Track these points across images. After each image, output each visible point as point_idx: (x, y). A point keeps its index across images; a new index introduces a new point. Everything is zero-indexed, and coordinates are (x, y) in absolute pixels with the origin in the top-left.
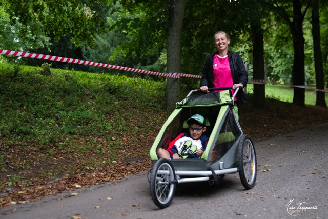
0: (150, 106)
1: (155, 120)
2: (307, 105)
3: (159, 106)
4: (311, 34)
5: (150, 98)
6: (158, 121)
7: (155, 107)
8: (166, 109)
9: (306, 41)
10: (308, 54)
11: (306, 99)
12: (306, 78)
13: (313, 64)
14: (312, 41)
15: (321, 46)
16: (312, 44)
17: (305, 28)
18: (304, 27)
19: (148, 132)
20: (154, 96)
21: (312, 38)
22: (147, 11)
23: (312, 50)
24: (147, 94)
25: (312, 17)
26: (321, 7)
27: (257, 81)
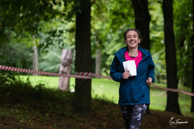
2: (153, 111)
4: (161, 9)
9: (153, 19)
11: (152, 101)
13: (163, 50)
14: (163, 19)
15: (175, 27)
16: (163, 24)
17: (152, 1)
21: (162, 15)
23: (163, 33)
27: (81, 73)
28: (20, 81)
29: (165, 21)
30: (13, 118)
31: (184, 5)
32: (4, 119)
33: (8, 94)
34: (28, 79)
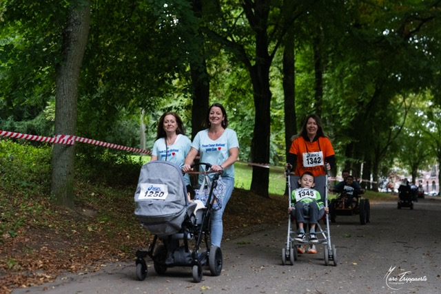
0: (24, 187)
1: (30, 210)
2: (272, 195)
3: (39, 187)
4: (281, 85)
5: (23, 173)
6: (35, 211)
7: (32, 189)
8: (49, 193)
9: (273, 96)
10: (275, 116)
11: (270, 185)
12: (272, 153)
13: (283, 131)
14: (283, 97)
15: (296, 105)
16: (283, 101)
17: (273, 76)
18: (271, 74)
19: (18, 229)
20: (31, 171)
21: (282, 92)
22: (27, 34)
23: (283, 110)
24: (20, 167)
25: (285, 61)
26: (298, 47)
28: (131, 161)
29: (286, 99)
30: (126, 200)
31: (306, 80)
32: (117, 202)
33: (120, 174)
34: (140, 159)
